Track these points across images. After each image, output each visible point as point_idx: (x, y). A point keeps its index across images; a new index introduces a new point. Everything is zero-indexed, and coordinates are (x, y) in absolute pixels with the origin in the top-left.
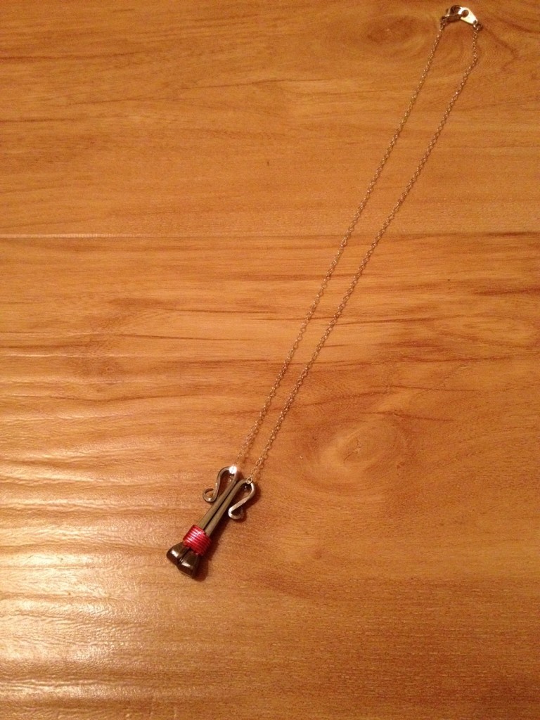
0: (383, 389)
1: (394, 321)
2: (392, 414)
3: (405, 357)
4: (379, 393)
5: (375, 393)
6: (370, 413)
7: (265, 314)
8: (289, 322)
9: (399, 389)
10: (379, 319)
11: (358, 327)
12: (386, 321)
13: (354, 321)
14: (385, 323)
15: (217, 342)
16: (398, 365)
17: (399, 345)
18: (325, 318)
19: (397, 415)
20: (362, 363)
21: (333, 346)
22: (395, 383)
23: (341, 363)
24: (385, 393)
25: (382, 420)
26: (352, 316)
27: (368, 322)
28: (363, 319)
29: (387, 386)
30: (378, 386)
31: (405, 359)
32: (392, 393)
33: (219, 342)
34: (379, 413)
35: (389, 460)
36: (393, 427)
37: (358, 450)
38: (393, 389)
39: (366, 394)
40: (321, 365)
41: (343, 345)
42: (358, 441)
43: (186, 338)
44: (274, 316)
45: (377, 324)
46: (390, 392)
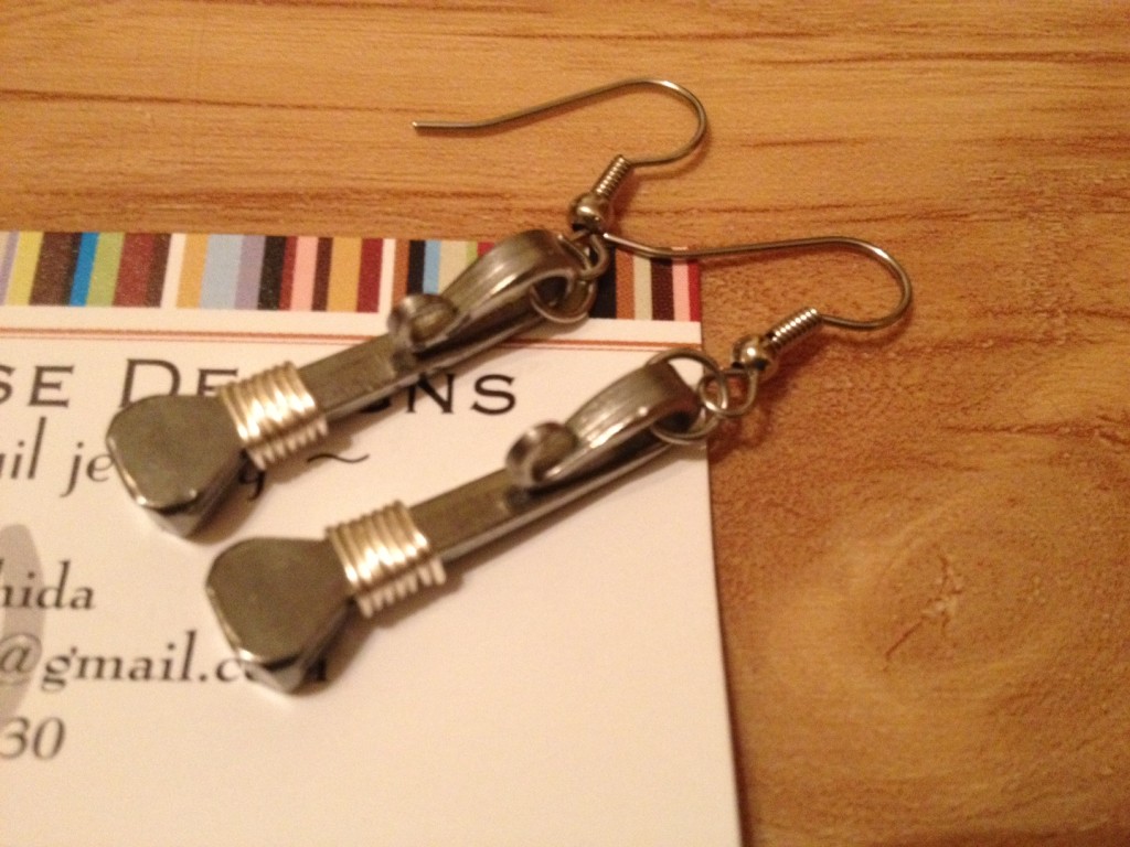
0: (1037, 325)
1: (1043, 57)
2: (1091, 432)
3: (1107, 194)
4: (1020, 341)
5: (1005, 341)
6: (988, 429)
7: (498, 16)
8: (600, 45)
9: (1100, 326)
10: (976, 48)
11: (897, 71)
12: (1014, 56)
13: (876, 49)
14: (1010, 64)
15: (283, 113)
16: (1087, 223)
17: (1080, 147)
18: (758, 35)
19: (1113, 439)
20: (926, 216)
21: (795, 144)
22: (1089, 299)
23: (839, 213)
24: (1048, 340)
25: (1054, 460)
26: (872, 31)
27: (939, 57)
28: (919, 45)
29: (1052, 313)
30: (1013, 312)
31: (1112, 201)
32: (1075, 341)
33: (296, 113)
34: (1028, 429)
35: (1104, 654)
36: (1105, 497)
37: (951, 604)
38: (1084, 327)
39: (962, 345)
40: (749, 219)
41: (839, 141)
42: (945, 563)
43: (151, 100)
44: (538, 23)
45: (974, 65)
46: (1069, 337)
